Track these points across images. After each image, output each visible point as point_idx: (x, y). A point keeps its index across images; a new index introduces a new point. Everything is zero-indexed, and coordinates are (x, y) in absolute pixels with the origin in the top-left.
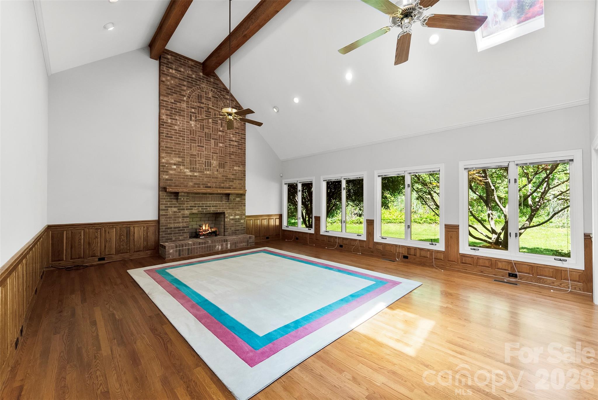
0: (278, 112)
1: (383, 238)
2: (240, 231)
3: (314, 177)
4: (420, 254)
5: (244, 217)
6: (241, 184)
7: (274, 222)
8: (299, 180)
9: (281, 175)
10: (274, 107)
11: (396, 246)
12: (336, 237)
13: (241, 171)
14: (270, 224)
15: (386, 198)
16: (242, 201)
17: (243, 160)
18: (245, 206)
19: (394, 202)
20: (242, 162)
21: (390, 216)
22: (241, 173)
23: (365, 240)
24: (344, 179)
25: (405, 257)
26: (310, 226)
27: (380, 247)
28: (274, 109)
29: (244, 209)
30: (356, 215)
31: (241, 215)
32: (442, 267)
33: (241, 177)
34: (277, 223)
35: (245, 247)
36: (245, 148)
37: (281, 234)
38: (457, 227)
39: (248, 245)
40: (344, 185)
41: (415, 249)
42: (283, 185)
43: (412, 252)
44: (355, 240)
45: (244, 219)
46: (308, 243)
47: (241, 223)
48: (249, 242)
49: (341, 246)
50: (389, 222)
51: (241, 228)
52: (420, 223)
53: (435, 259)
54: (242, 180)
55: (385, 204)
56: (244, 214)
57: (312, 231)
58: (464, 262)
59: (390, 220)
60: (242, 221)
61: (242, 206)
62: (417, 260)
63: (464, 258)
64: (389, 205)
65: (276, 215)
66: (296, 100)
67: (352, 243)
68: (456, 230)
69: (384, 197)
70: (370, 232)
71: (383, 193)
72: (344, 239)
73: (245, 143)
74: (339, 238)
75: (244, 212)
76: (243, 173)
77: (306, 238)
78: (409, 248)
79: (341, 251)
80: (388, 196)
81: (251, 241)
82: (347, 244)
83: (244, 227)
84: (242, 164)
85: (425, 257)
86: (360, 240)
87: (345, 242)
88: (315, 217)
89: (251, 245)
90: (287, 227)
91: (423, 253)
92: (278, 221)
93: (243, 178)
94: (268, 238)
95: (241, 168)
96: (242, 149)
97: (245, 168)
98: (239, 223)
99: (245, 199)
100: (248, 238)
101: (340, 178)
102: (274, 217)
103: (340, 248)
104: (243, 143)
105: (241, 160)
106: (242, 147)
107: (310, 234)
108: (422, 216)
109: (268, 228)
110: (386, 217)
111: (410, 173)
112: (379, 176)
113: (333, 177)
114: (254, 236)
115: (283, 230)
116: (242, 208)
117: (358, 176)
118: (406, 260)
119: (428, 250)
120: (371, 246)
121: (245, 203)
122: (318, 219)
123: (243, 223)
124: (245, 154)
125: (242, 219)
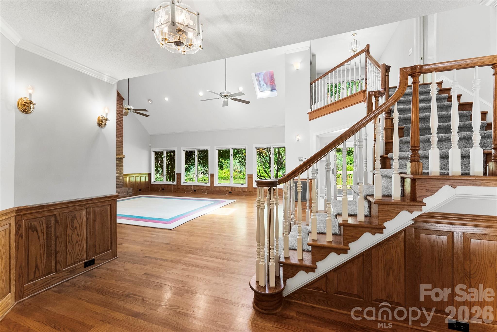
0: (152, 103)
1: (219, 184)
2: (119, 185)
3: (176, 148)
4: (237, 190)
5: (122, 175)
6: (120, 151)
7: (145, 179)
8: (164, 149)
9: (150, 145)
10: (149, 100)
11: (226, 187)
12: (192, 186)
13: (120, 141)
14: (142, 180)
15: (221, 162)
16: (121, 164)
17: (122, 133)
18: (123, 167)
19: (227, 165)
20: (121, 135)
21: (224, 175)
22: (120, 143)
23: (210, 185)
24: (197, 150)
25: (230, 193)
26: (173, 180)
27: (218, 189)
28: (149, 101)
29: (122, 169)
30: (202, 174)
31: (120, 173)
32: (247, 195)
33: (120, 146)
34: (147, 180)
35: (125, 196)
36: (123, 124)
37: (150, 187)
38: (252, 175)
39: (127, 194)
40: (196, 153)
41: (235, 187)
42: (151, 152)
43: (233, 190)
44: (204, 186)
45: (122, 176)
46: (172, 191)
47: (120, 180)
48: (129, 192)
49: (195, 191)
50: (224, 179)
51: (120, 183)
52: (243, 179)
53: (243, 191)
54: (120, 148)
55: (221, 166)
56: (123, 173)
57: (175, 183)
58: (255, 191)
59: (224, 177)
60: (120, 178)
61: (120, 167)
62: (236, 193)
63: (255, 189)
64: (224, 167)
65: (146, 173)
66: (167, 99)
67: (202, 188)
68: (252, 177)
69: (220, 162)
70: (212, 182)
71: (219, 159)
72: (196, 186)
73: (123, 121)
74: (194, 186)
75: (122, 171)
76: (121, 143)
77: (170, 188)
78: (232, 188)
79: (195, 193)
80: (223, 161)
81: (130, 191)
82: (198, 189)
83: (122, 183)
84: (120, 136)
85: (239, 191)
86: (206, 186)
87: (197, 188)
88: (177, 174)
89: (129, 194)
90: (155, 182)
91: (239, 190)
92: (147, 178)
93: (122, 146)
94: (140, 190)
95: (120, 139)
96: (121, 125)
97: (123, 139)
98: (119, 180)
99: (123, 162)
100: (128, 190)
101: (194, 149)
102: (145, 175)
103: (194, 192)
104: (121, 121)
105: (120, 133)
106: (120, 124)
107: (174, 185)
108: (244, 174)
109: (140, 183)
110: (222, 175)
111: (232, 149)
112: (217, 149)
113: (189, 148)
114: (132, 188)
115: (152, 184)
116: (120, 168)
117: (205, 149)
118: (231, 194)
119: (241, 188)
120: (213, 189)
121: (123, 165)
122: (179, 175)
123: (121, 179)
124: (123, 129)
125: (120, 177)
